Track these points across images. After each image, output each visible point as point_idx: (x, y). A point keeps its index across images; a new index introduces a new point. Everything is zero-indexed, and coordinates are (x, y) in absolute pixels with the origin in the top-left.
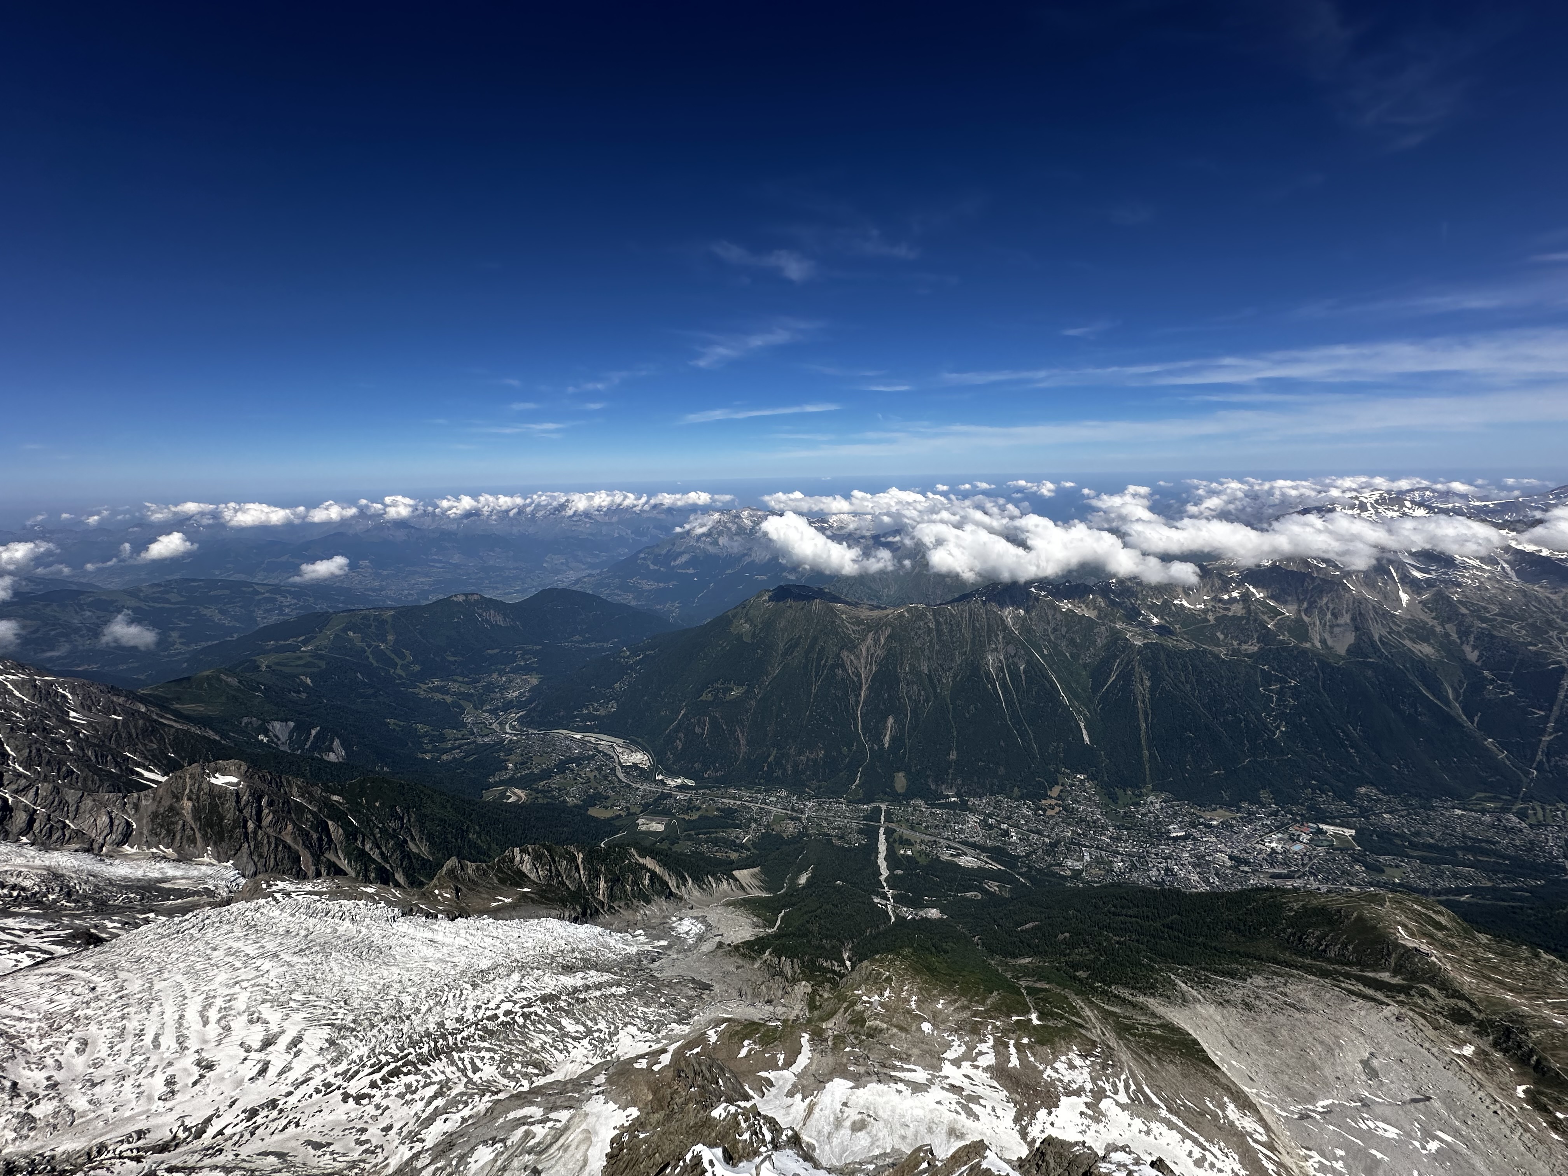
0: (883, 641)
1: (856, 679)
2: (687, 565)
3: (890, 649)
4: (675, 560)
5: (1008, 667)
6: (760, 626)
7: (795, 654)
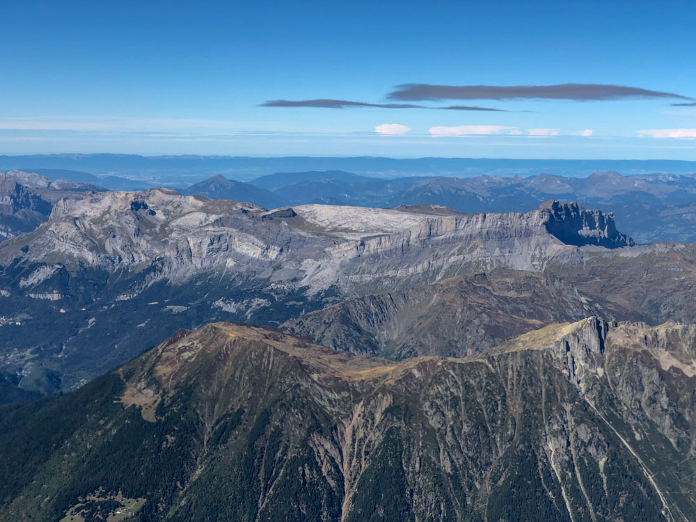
0: (378, 417)
1: (333, 483)
2: (46, 285)
3: (391, 431)
4: (26, 276)
5: (581, 460)
6: (172, 393)
7: (231, 441)
